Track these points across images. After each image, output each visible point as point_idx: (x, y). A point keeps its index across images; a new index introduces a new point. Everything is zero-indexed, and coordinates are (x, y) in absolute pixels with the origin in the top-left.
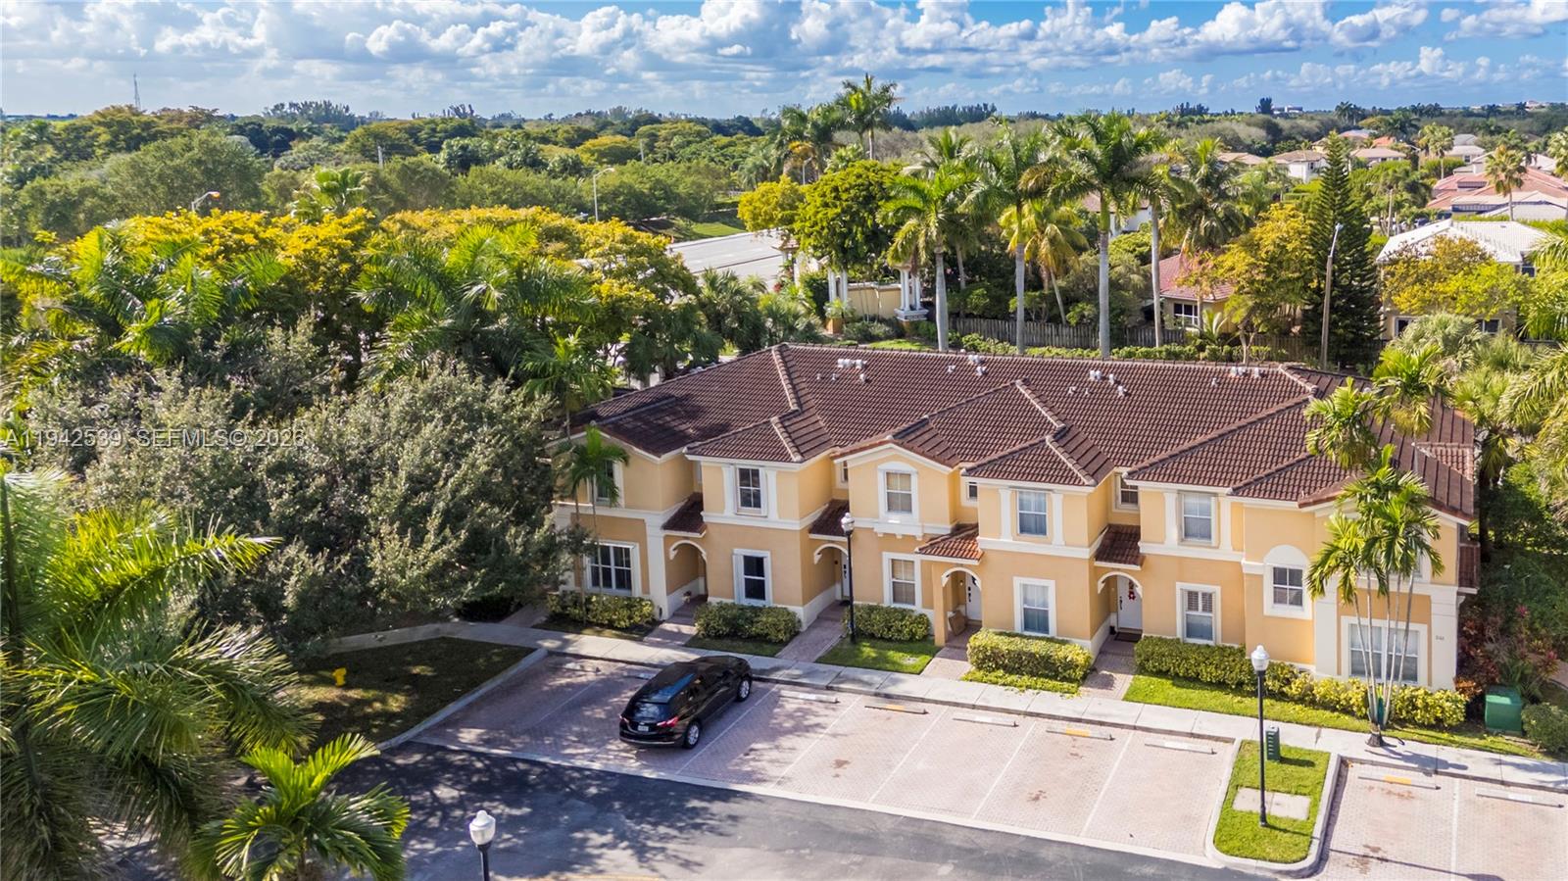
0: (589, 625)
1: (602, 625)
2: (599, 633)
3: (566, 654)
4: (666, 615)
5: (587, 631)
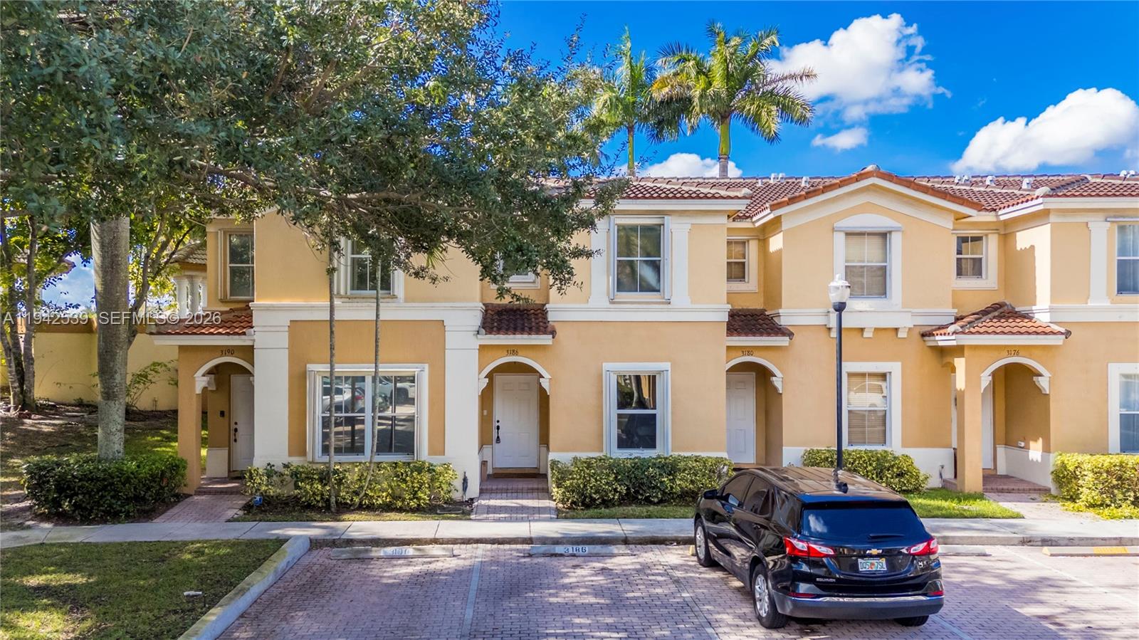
0: (344, 509)
4: (473, 488)
5: (350, 516)
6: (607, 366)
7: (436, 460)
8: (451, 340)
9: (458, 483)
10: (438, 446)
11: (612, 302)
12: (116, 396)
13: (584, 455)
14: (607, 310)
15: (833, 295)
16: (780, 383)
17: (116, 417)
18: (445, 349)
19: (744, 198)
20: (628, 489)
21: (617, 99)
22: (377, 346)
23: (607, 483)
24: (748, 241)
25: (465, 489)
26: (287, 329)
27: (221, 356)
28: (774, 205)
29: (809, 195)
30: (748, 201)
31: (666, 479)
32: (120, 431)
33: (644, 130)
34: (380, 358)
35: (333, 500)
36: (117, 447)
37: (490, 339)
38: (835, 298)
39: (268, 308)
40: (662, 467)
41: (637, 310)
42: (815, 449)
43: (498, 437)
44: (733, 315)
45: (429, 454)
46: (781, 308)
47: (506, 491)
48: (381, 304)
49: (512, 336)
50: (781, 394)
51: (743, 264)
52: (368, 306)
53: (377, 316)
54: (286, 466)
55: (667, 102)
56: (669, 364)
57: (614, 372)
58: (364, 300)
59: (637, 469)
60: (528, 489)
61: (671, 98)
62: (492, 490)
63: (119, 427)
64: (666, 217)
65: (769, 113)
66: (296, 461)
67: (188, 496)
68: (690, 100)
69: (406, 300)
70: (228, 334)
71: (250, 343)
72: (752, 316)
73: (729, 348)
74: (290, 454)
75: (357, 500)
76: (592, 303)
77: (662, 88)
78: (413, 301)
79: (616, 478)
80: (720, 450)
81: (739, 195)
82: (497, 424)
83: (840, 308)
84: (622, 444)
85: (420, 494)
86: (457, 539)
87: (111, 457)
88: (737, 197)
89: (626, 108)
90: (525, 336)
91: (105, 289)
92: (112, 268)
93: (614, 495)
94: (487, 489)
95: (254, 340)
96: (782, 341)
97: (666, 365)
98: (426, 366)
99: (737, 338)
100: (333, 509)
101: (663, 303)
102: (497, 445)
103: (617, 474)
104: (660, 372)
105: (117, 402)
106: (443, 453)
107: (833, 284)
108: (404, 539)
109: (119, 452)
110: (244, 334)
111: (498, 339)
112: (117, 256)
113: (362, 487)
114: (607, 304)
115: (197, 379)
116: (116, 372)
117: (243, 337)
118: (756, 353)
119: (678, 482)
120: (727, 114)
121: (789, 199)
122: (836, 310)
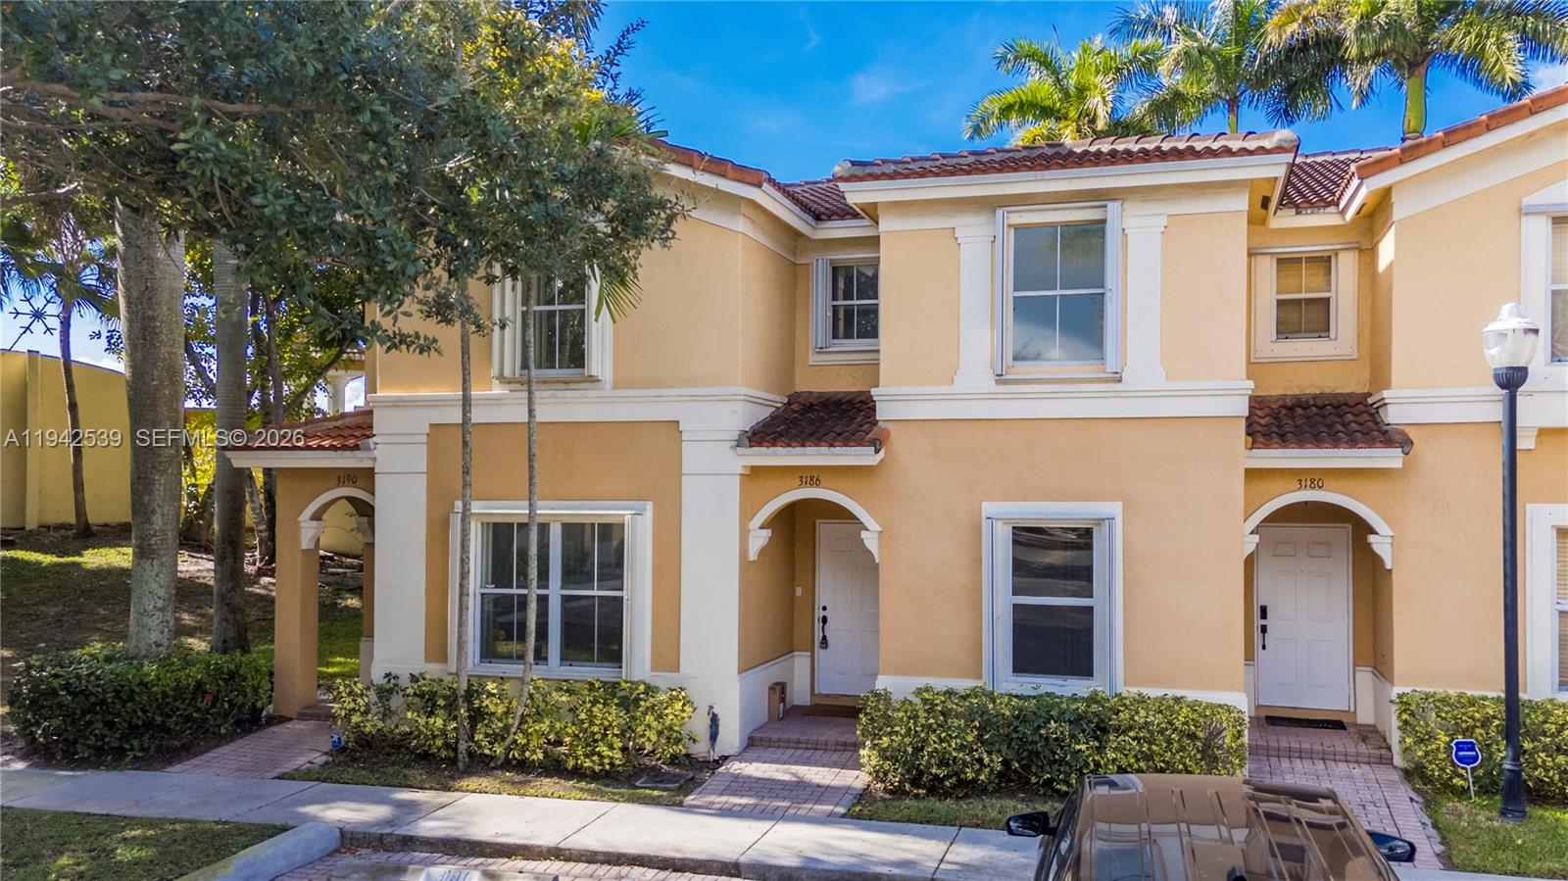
0: (481, 764)
1: (523, 766)
2: (519, 788)
3: (409, 843)
4: (731, 736)
5: (473, 782)
6: (989, 508)
7: (663, 680)
8: (692, 457)
9: (700, 725)
10: (667, 656)
11: (1001, 379)
12: (153, 552)
13: (941, 684)
14: (991, 397)
15: (1494, 351)
16: (1388, 548)
17: (154, 586)
18: (681, 474)
19: (1279, 149)
20: (1006, 763)
21: (1202, 51)
22: (531, 468)
23: (961, 748)
24: (1336, 255)
25: (714, 737)
26: (424, 439)
27: (338, 486)
28: (1365, 166)
29: (1453, 138)
30: (1289, 157)
31: (1083, 747)
32: (161, 610)
33: (1260, 105)
34: (536, 489)
35: (462, 747)
36: (154, 636)
37: (761, 455)
38: (1499, 357)
39: (397, 404)
40: (1077, 720)
41: (1053, 397)
42: (1452, 692)
43: (824, 637)
44: (1256, 403)
45: (653, 669)
46: (1388, 386)
47: (797, 744)
48: (537, 394)
49: (799, 449)
50: (1391, 570)
51: (1325, 302)
52: (552, 397)
53: (531, 412)
54: (414, 679)
55: (1296, 51)
56: (1119, 505)
57: (1006, 521)
58: (547, 386)
59: (1025, 721)
60: (837, 744)
61: (1305, 42)
62: (770, 740)
63: (160, 604)
64: (1110, 204)
65: (1500, 44)
66: (433, 670)
67: (283, 720)
68: (1339, 41)
69: (616, 386)
70: (333, 448)
71: (367, 464)
72: (1335, 408)
73: (1250, 473)
74: (428, 659)
75: (499, 750)
76: (961, 385)
77: (1285, 24)
78: (630, 385)
79: (979, 738)
80: (1230, 688)
81: (1268, 144)
82: (822, 613)
83: (1512, 380)
84: (1021, 666)
85: (602, 748)
86: (596, 853)
87: (144, 652)
88: (1262, 150)
89: (1222, 67)
90: (824, 449)
91: (134, 374)
92: (145, 339)
93: (978, 772)
94: (761, 739)
95: (375, 459)
96: (1388, 458)
97: (1114, 509)
98: (649, 506)
99: (1280, 452)
100: (460, 764)
101: (1106, 381)
102: (822, 651)
103: (982, 729)
104: (1100, 521)
105: (155, 562)
106: (676, 667)
107: (1494, 327)
108: (502, 845)
109: (158, 645)
110: (356, 447)
111: (775, 454)
112: (153, 319)
113: (507, 728)
114: (990, 384)
115: (302, 525)
116: (153, 512)
117: (357, 453)
118: (1329, 483)
119: (1111, 755)
120: (1420, 59)
121: (1403, 151)
122: (1502, 387)
